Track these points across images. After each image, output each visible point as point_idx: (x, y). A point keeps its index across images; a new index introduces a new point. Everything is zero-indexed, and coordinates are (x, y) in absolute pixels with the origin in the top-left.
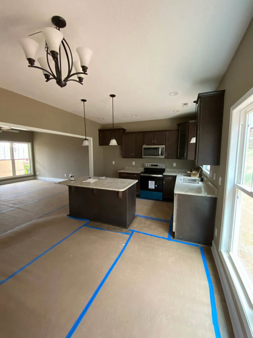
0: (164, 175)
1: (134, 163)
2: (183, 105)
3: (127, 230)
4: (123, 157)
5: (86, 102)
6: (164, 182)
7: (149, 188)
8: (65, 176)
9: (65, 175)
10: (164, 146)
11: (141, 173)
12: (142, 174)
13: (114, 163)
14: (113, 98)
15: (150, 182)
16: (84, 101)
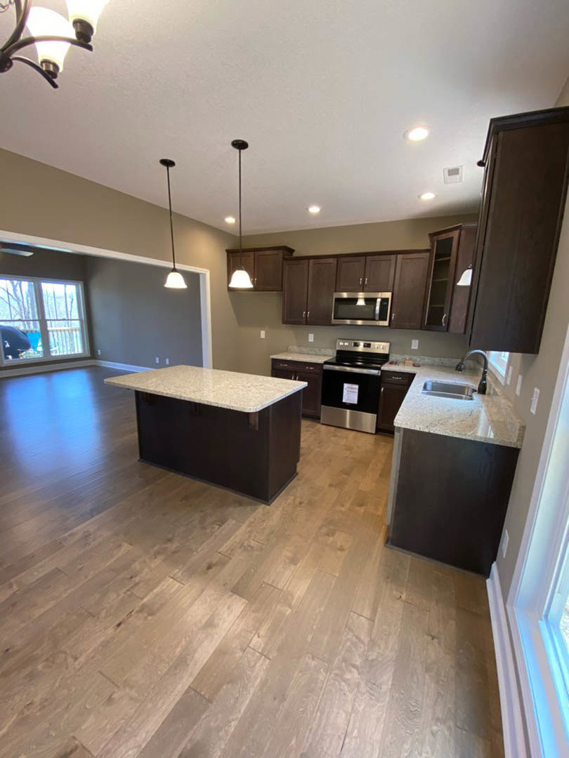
0: (382, 371)
1: (311, 338)
2: (447, 173)
3: (268, 507)
4: (285, 322)
5: (174, 167)
6: (382, 389)
7: (344, 401)
8: (158, 362)
9: (157, 359)
10: (388, 295)
11: (326, 363)
12: (327, 367)
13: (263, 334)
14: (242, 151)
15: (346, 386)
16: (168, 163)
